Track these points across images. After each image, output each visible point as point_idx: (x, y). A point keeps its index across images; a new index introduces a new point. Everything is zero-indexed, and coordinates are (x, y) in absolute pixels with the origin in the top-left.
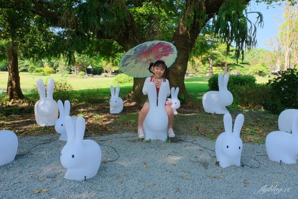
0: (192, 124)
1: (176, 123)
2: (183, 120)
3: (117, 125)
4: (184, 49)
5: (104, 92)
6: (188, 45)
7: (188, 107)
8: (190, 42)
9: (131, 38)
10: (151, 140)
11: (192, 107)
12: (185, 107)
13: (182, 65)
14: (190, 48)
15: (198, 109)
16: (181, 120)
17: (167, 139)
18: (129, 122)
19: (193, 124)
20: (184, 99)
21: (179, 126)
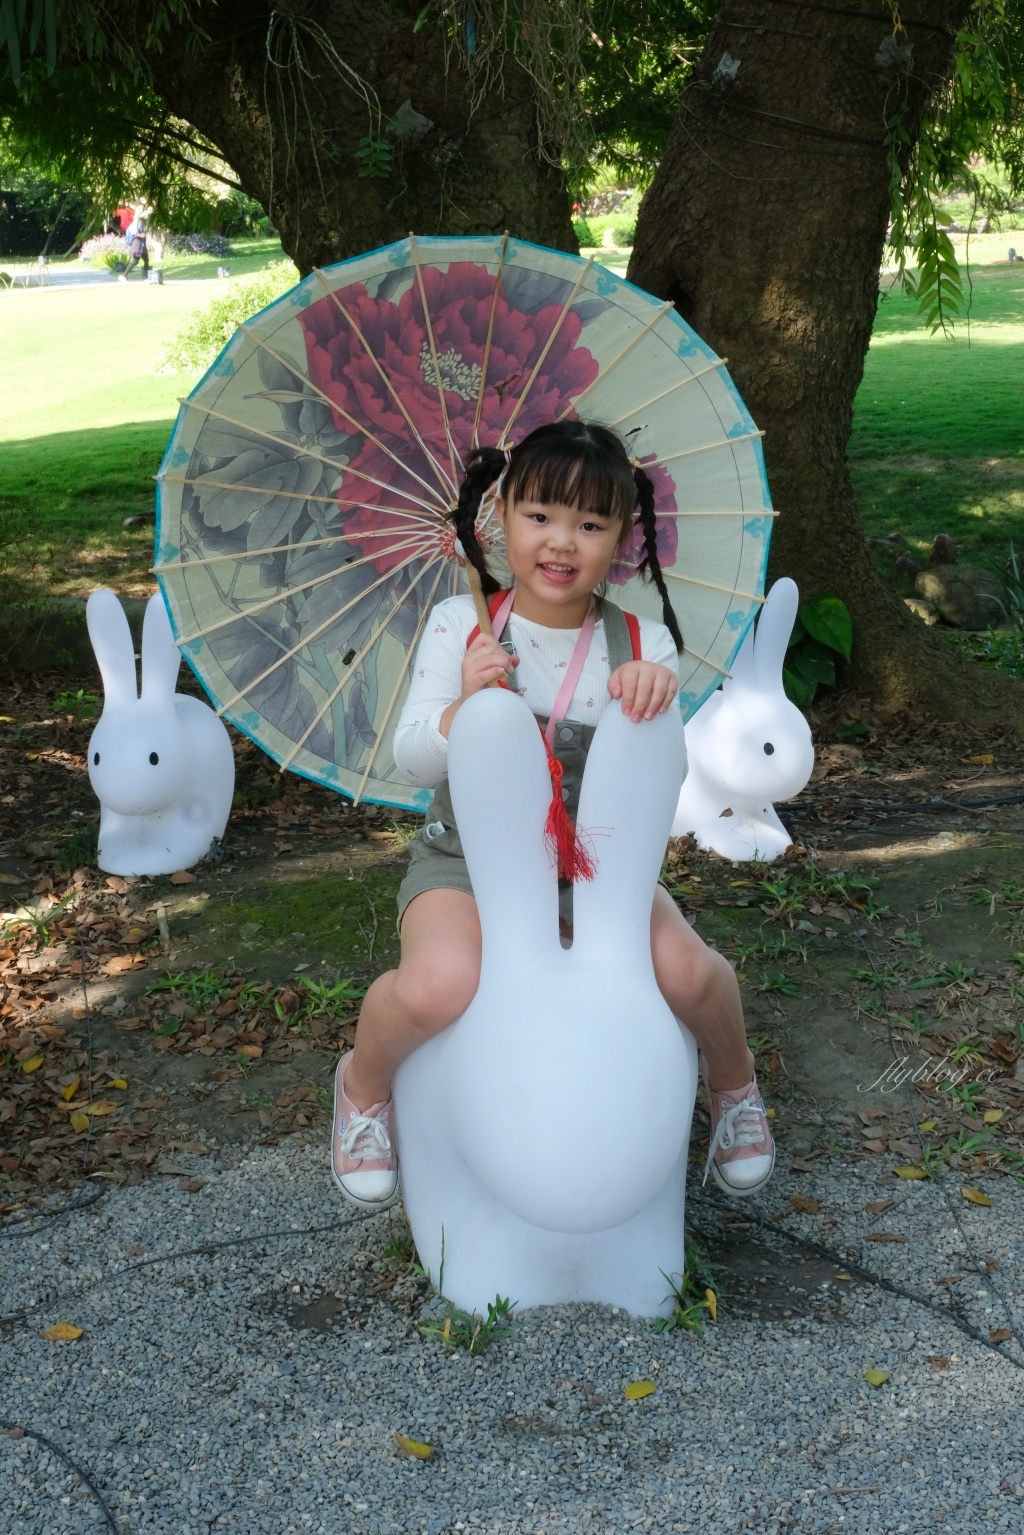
0: (942, 1008)
1: (774, 991)
2: (848, 950)
3: (164, 1043)
4: (842, 137)
5: (83, 484)
6: (885, 88)
7: (891, 725)
8: (897, 65)
9: (285, 55)
10: (515, 1311)
11: (935, 733)
12: (866, 736)
13: (819, 301)
14: (897, 120)
15: (989, 758)
16: (829, 953)
17: (679, 1283)
18: (290, 1008)
19: (954, 1005)
20: (846, 649)
21: (804, 1039)
